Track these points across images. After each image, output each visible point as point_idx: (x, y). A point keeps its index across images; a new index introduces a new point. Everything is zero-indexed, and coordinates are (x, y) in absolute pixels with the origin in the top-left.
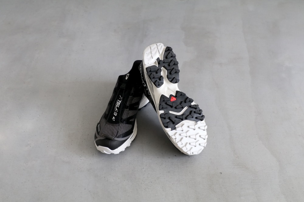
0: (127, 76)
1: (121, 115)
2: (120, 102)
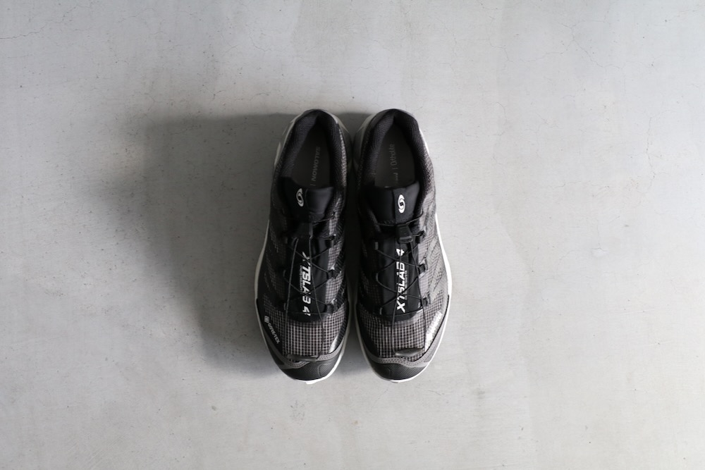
0: (300, 198)
2: (309, 270)
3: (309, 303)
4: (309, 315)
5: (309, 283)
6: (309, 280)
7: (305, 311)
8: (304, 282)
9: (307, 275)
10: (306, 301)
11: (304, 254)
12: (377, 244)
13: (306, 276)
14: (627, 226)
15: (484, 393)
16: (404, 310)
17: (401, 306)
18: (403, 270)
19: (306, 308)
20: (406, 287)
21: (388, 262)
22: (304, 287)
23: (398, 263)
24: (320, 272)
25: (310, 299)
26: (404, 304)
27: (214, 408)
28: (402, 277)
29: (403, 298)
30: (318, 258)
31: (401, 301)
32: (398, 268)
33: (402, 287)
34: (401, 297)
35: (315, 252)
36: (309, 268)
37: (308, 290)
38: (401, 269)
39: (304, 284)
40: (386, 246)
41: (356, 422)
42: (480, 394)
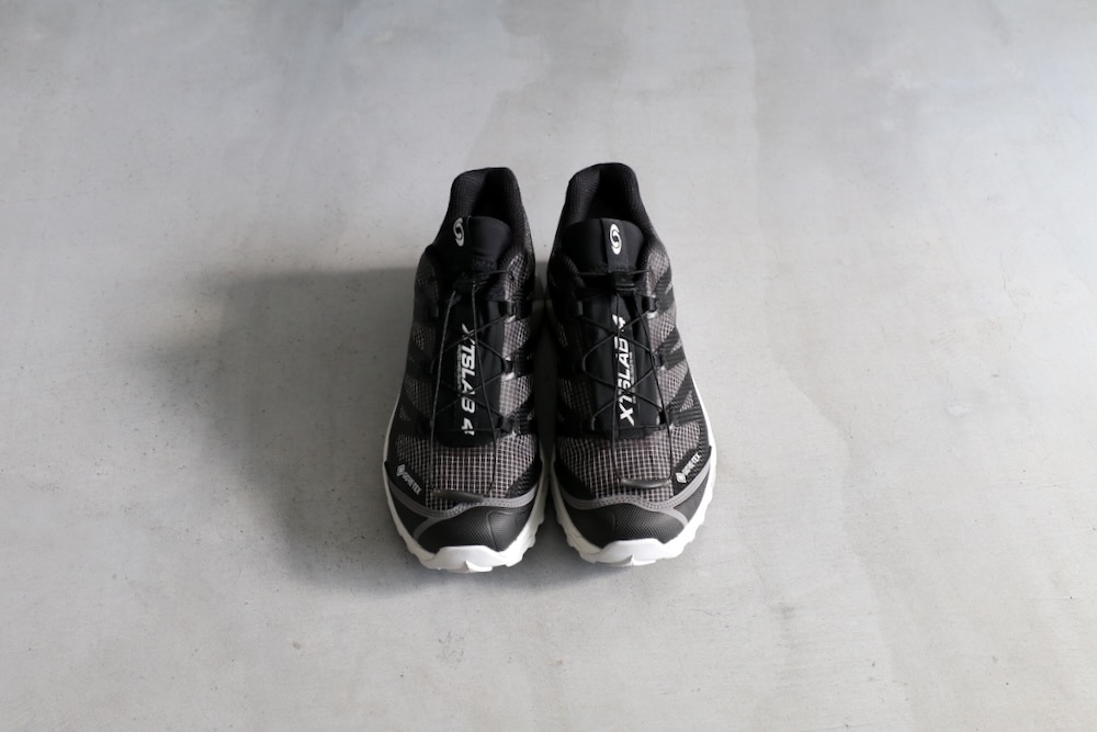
0: (458, 230)
1: (491, 405)
2: (472, 351)
3: (472, 411)
4: (473, 433)
5: (473, 373)
6: (473, 367)
7: (465, 427)
8: (464, 371)
9: (469, 358)
10: (467, 409)
11: (464, 328)
12: (580, 304)
13: (468, 361)
14: (995, 376)
15: (793, 609)
16: (632, 421)
17: (627, 414)
18: (626, 350)
19: (467, 422)
20: (633, 382)
21: (601, 333)
22: (464, 382)
23: (616, 339)
24: (490, 355)
25: (473, 405)
26: (631, 411)
27: (296, 646)
28: (625, 362)
29: (629, 399)
30: (488, 330)
31: (627, 405)
32: (616, 346)
33: (626, 380)
34: (624, 397)
35: (481, 322)
36: (473, 347)
37: (470, 388)
38: (621, 349)
39: (464, 376)
40: (596, 308)
41: (561, 663)
42: (786, 612)
